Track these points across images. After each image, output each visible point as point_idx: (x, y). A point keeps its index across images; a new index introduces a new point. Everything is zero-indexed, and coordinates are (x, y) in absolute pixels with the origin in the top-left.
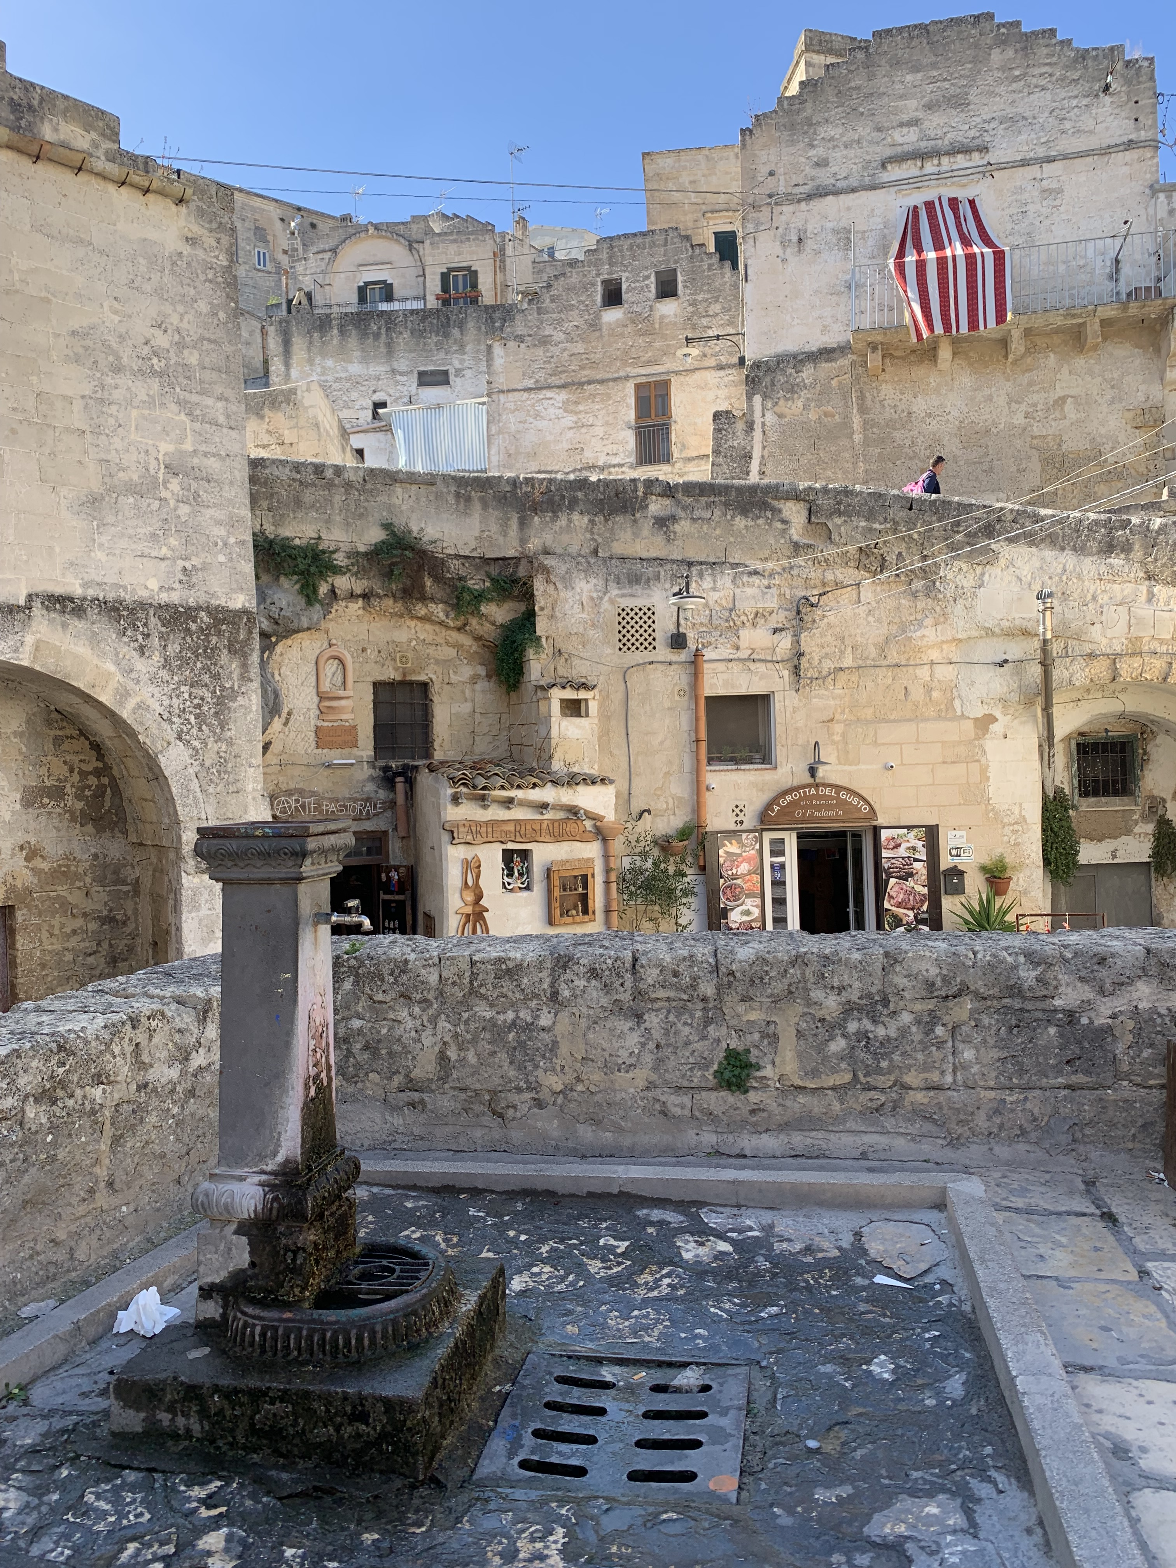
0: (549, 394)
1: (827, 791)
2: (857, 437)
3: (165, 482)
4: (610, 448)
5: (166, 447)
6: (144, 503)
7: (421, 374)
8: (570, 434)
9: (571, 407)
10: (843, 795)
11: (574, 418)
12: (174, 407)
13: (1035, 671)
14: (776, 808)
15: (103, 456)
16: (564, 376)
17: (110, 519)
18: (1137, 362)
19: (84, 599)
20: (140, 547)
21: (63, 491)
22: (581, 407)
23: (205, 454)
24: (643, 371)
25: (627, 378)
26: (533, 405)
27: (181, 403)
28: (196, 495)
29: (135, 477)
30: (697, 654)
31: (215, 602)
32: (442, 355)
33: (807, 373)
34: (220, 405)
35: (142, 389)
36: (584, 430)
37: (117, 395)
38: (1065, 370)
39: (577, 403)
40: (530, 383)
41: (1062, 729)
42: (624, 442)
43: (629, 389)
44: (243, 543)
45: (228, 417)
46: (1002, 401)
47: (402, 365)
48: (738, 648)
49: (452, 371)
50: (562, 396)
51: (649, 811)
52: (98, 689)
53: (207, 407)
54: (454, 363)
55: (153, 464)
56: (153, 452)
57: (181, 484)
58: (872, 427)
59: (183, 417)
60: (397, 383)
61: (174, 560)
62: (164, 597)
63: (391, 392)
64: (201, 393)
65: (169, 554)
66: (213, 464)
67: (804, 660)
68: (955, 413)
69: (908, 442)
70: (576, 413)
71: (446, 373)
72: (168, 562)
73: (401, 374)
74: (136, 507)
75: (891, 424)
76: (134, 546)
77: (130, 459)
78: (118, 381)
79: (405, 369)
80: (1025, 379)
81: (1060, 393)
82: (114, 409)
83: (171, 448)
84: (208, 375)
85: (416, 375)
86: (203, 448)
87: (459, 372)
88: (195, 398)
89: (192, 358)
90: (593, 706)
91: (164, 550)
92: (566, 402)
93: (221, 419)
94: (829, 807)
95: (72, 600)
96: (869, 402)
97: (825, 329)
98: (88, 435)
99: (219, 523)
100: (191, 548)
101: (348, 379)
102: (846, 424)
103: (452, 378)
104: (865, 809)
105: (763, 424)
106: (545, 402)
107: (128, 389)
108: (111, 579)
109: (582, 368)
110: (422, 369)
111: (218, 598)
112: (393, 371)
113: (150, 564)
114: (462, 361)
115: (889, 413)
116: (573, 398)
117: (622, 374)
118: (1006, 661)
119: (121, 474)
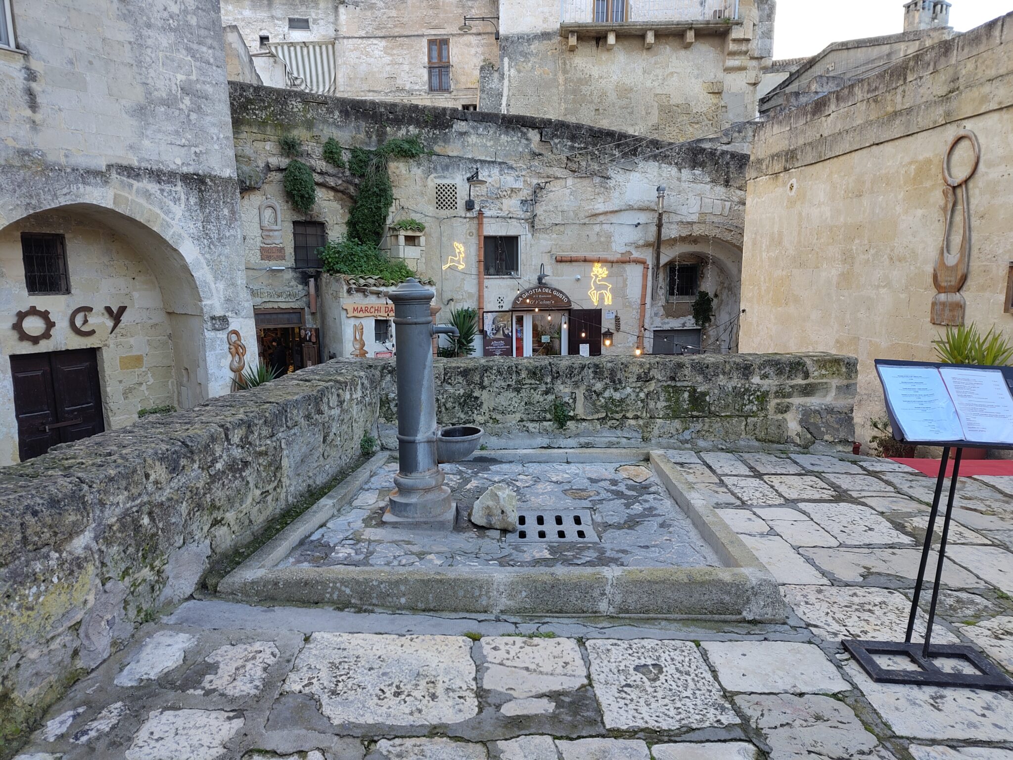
0: (375, 41)
1: (547, 290)
2: (561, 88)
3: (182, 99)
4: (412, 79)
5: (180, 77)
6: (170, 111)
7: (291, 20)
8: (388, 68)
9: (389, 51)
10: (555, 293)
11: (390, 58)
12: (184, 52)
13: (654, 229)
14: (520, 299)
15: (144, 80)
16: (384, 30)
17: (151, 120)
18: (711, 55)
19: (139, 169)
20: (170, 139)
21: (123, 102)
22: (395, 52)
23: (204, 83)
24: (433, 32)
25: (423, 36)
26: (365, 48)
27: (188, 49)
28: (200, 108)
29: (164, 95)
30: (480, 213)
31: (214, 173)
32: (304, 9)
33: (535, 47)
34: (210, 51)
35: (165, 40)
36: (397, 66)
37: (150, 42)
38: (674, 57)
39: (392, 49)
40: (363, 34)
41: (664, 260)
42: (421, 77)
43: (424, 42)
44: (227, 138)
45: (215, 59)
46: (640, 72)
47: (278, 12)
48: (501, 210)
49: (311, 21)
50: (383, 43)
51: (452, 300)
52: (151, 223)
53: (203, 53)
54: (312, 15)
55: (174, 88)
56: (173, 79)
57: (191, 100)
58: (570, 82)
59: (189, 58)
60: (275, 25)
61: (190, 146)
62: (185, 170)
63: (272, 31)
64: (199, 43)
65: (187, 143)
66: (209, 89)
67: (536, 219)
68: (615, 77)
69: (589, 93)
70: (392, 55)
71: (307, 21)
72: (186, 148)
73: (278, 19)
74: (166, 114)
75: (580, 81)
76: (166, 138)
77: (160, 84)
78: (150, 33)
79: (280, 16)
80: (653, 60)
81: (671, 70)
82: (149, 51)
83: (184, 77)
84: (203, 32)
85: (287, 20)
86: (202, 78)
87: (315, 21)
88: (195, 46)
89: (193, 21)
90: (423, 240)
91: (183, 140)
92: (385, 48)
93: (212, 60)
94: (548, 299)
95: (132, 169)
96: (568, 67)
97: (545, 20)
98: (134, 67)
99: (214, 125)
100: (199, 140)
101: (243, 20)
102: (555, 80)
103: (311, 24)
104: (566, 300)
105: (509, 76)
106: (373, 47)
107: (156, 39)
108: (155, 157)
109: (395, 26)
110: (291, 17)
111: (215, 171)
112: (273, 17)
113: (176, 149)
114: (317, 14)
115: (579, 75)
116: (390, 45)
117: (420, 33)
118: (639, 224)
119: (156, 93)
